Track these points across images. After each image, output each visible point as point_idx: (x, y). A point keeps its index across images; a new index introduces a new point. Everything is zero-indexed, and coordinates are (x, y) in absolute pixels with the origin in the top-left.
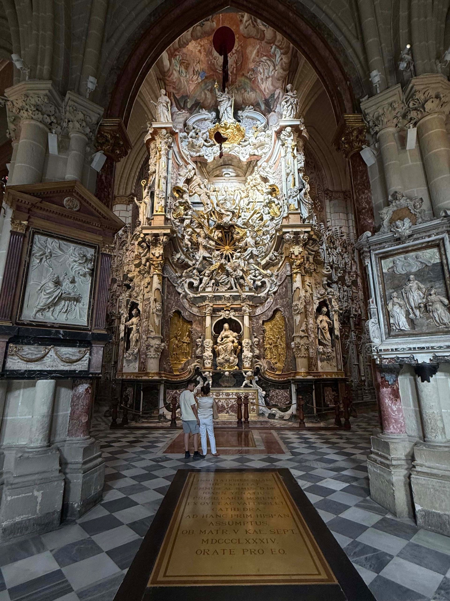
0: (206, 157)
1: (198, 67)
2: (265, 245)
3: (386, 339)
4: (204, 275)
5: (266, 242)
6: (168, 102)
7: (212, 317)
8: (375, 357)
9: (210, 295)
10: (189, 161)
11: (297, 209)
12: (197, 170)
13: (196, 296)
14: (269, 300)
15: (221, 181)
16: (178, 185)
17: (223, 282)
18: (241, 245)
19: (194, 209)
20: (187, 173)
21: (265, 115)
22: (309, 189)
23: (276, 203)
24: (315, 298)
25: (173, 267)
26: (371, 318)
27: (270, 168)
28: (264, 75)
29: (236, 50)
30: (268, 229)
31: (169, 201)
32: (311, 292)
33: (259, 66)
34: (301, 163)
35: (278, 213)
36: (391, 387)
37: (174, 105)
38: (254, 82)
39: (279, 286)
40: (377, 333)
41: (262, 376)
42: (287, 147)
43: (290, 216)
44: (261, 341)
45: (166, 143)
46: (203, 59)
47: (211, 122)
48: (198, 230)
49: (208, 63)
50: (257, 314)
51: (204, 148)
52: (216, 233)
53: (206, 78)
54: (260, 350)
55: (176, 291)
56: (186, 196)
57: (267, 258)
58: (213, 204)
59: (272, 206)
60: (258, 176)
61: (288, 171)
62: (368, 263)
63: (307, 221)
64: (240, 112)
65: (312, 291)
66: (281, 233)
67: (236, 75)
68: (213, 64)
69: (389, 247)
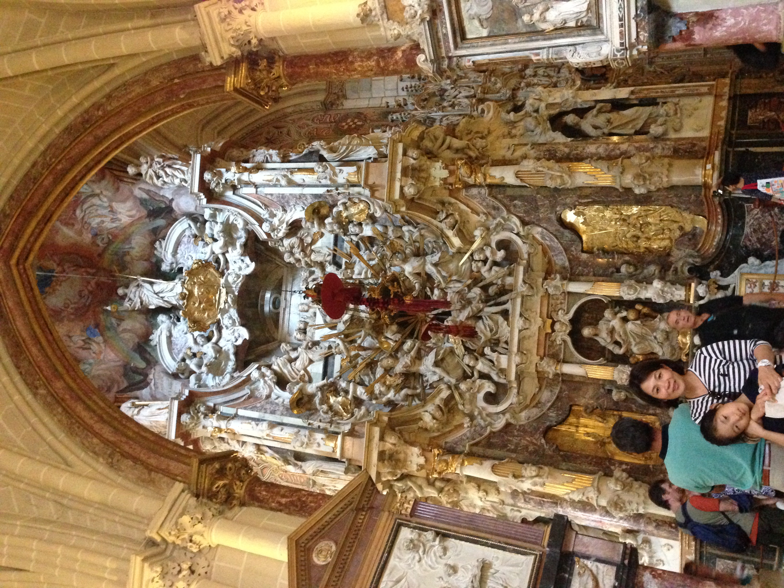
0: (239, 342)
1: (78, 341)
2: (422, 235)
3: (603, 33)
4: (472, 368)
5: (416, 234)
6: (133, 404)
7: (565, 361)
8: (635, 52)
9: (516, 359)
10: (245, 374)
11: (359, 168)
12: (262, 362)
13: (515, 391)
14: (538, 237)
15: (287, 316)
16: (287, 402)
17: (491, 330)
18: (417, 286)
19: (336, 374)
20: (265, 382)
21: (175, 220)
22: (323, 143)
23: (341, 208)
24: (542, 140)
25: (450, 432)
26: (566, 58)
27: (273, 215)
28: (106, 216)
30: (390, 229)
31: (316, 424)
32: (528, 147)
33: (90, 224)
34: (271, 156)
35: (362, 206)
36: (693, 26)
37: (138, 393)
38: (115, 236)
39: (509, 211)
40: (592, 49)
41: (712, 263)
42: (239, 180)
43: (370, 182)
44: (627, 258)
45: (206, 416)
47: (175, 324)
48: (379, 372)
49: (73, 320)
50: (567, 264)
51: (222, 343)
52: (389, 335)
53: (97, 326)
54: (649, 263)
55: (501, 431)
56: (311, 388)
57: (450, 233)
58: (330, 336)
59: (347, 217)
60: (286, 242)
61: (283, 182)
62: (469, 61)
63: (383, 149)
64: (165, 267)
65: (526, 145)
66: (402, 202)
69: (446, 27)
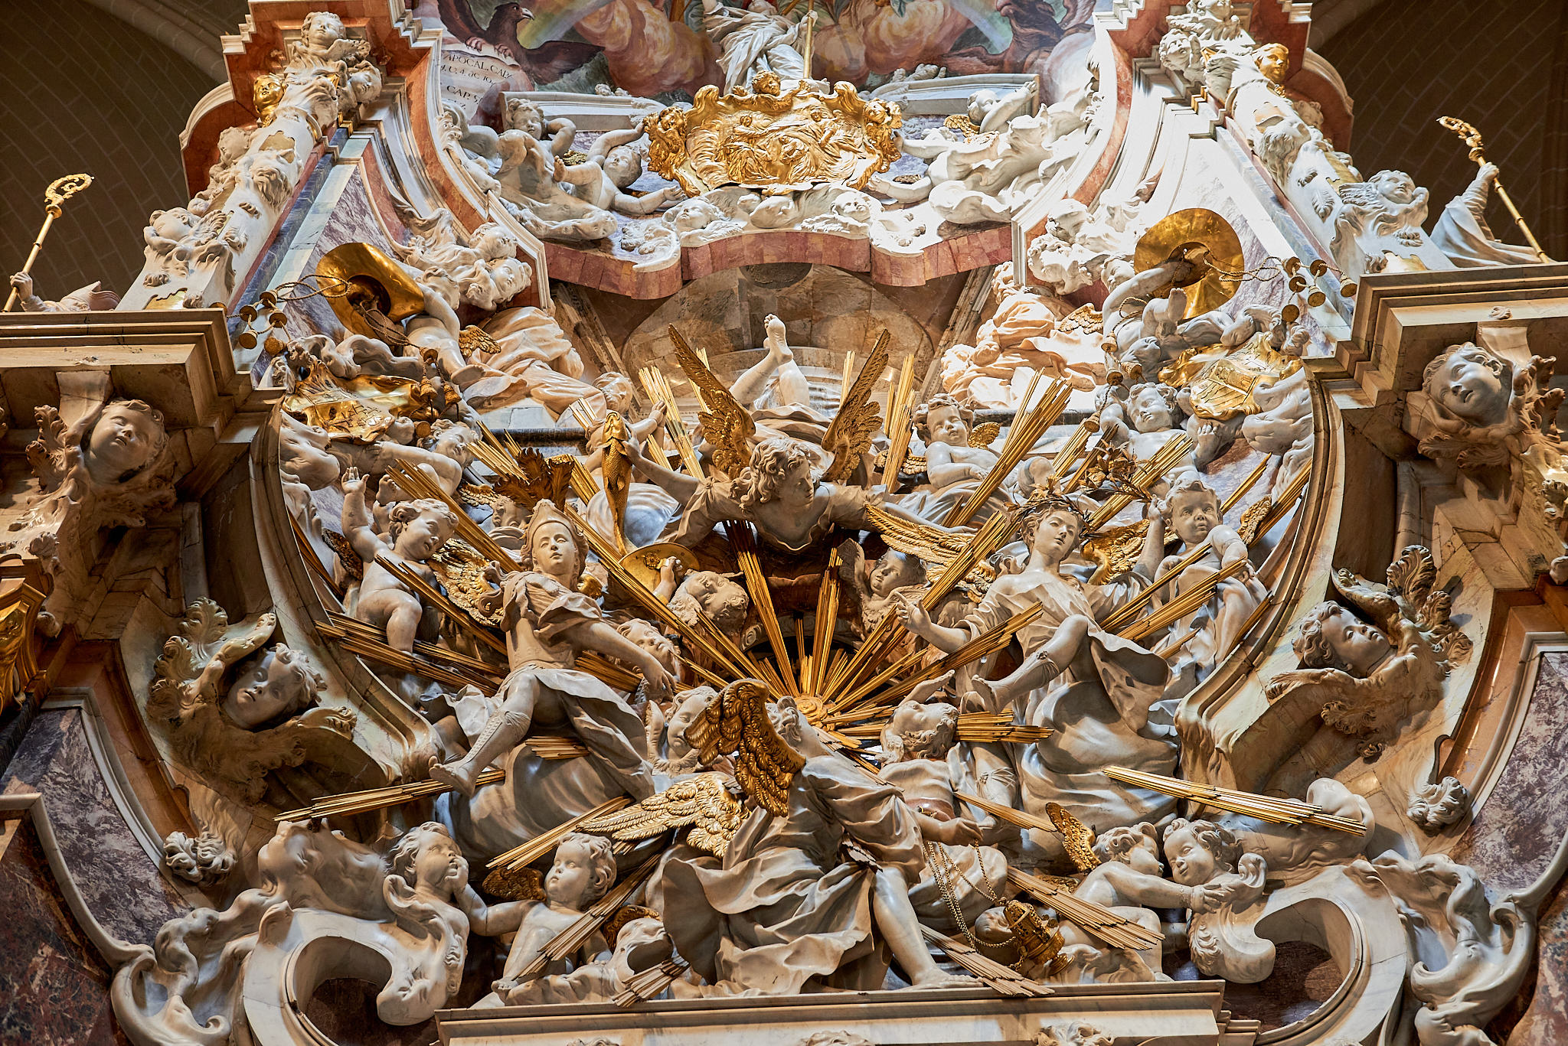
12: (547, 282)
21: (1018, 70)
23: (1232, 325)
39: (1544, 906)
59: (1195, 367)
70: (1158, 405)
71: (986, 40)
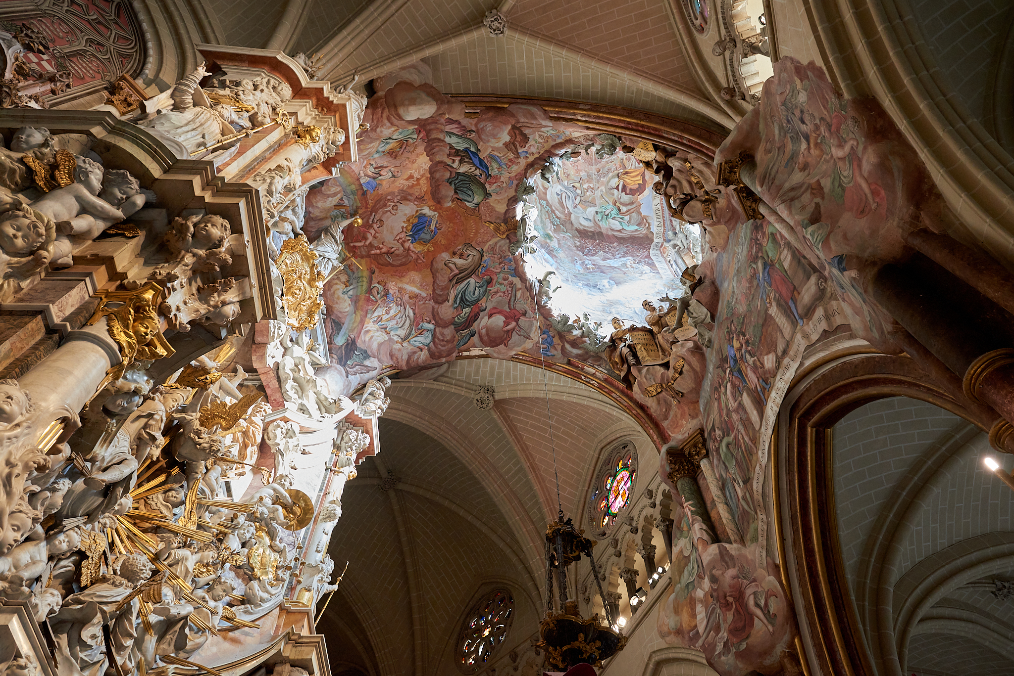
1: (386, 174)
21: (330, 353)
28: (387, 320)
29: (409, 249)
33: (397, 305)
38: (369, 301)
46: (397, 184)
49: (388, 194)
53: (364, 194)
67: (369, 256)
68: (385, 205)
70: (248, 536)
71: (338, 334)
